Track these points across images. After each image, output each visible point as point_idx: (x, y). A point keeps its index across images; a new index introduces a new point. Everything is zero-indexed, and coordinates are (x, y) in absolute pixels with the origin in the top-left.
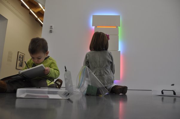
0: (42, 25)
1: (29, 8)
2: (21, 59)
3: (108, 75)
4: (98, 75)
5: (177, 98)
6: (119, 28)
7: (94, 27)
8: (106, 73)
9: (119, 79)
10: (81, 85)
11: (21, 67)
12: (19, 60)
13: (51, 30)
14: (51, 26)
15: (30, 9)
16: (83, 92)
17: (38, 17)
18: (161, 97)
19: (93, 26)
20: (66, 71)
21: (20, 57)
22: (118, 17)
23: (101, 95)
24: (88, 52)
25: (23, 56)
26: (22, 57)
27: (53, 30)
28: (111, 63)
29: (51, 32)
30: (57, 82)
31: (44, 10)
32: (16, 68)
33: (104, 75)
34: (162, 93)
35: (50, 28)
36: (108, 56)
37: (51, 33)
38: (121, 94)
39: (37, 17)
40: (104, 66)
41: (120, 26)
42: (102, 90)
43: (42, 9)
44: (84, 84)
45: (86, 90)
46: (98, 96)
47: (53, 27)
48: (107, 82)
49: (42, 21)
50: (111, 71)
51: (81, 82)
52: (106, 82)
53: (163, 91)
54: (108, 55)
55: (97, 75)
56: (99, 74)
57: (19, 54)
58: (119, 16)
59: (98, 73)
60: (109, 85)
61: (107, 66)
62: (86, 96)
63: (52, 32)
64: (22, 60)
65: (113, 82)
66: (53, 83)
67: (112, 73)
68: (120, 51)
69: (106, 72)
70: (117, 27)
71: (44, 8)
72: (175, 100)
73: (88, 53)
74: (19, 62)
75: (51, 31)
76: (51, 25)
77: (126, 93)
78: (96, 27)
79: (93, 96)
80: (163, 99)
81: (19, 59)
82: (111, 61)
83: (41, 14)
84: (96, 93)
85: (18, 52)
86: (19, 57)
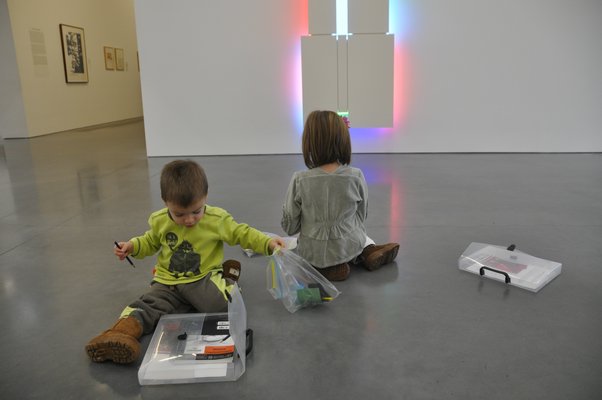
2: (76, 49)
3: (348, 234)
9: (390, 123)
11: (80, 75)
12: (69, 54)
21: (69, 43)
25: (78, 35)
26: (76, 41)
28: (358, 203)
32: (67, 82)
33: (340, 238)
34: (482, 272)
36: (353, 188)
40: (340, 216)
53: (484, 270)
54: (351, 185)
55: (323, 238)
56: (327, 238)
57: (66, 31)
64: (80, 51)
68: (392, 36)
74: (70, 59)
81: (69, 49)
82: (359, 199)
85: (61, 26)
86: (68, 41)
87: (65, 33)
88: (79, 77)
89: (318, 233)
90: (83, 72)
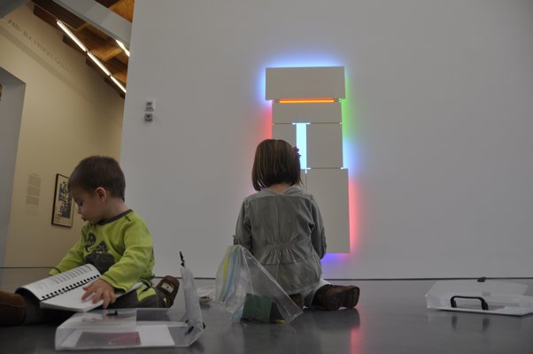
0: (123, 95)
1: (84, 49)
2: (67, 197)
3: (302, 260)
4: (276, 264)
5: (492, 318)
6: (343, 102)
7: (271, 102)
8: (297, 257)
9: (347, 249)
10: (229, 295)
11: (66, 219)
12: (60, 199)
13: (148, 113)
14: (149, 104)
15: (89, 50)
16: (235, 314)
17: (113, 73)
18: (451, 315)
19: (267, 99)
20: (183, 264)
21: (61, 191)
22: (338, 72)
23: (282, 319)
24: (248, 196)
27: (153, 113)
28: (311, 226)
29: (148, 118)
30: (165, 286)
31: (128, 53)
32: (52, 223)
33: (292, 263)
34: (453, 303)
35: (145, 108)
36: (304, 209)
37: (149, 123)
38: (341, 308)
39: (108, 73)
40: (292, 238)
41: (344, 97)
42: (285, 307)
43: (123, 51)
44: (235, 293)
45: (242, 308)
46: (275, 323)
47: (154, 106)
48: (301, 281)
49: (124, 85)
50: (313, 250)
51: (229, 287)
52: (298, 281)
53: (455, 299)
54: (302, 205)
55: (274, 262)
56: (279, 262)
57: (61, 180)
58: (341, 70)
59: (276, 259)
60: (306, 288)
61: (299, 237)
62: (241, 323)
63: (150, 120)
65: (317, 280)
66: (152, 292)
67: (314, 252)
68: (346, 170)
69: (299, 253)
70: (336, 100)
71: (128, 49)
72: (486, 323)
73: (248, 198)
74: (59, 204)
75: (148, 116)
76: (149, 101)
77: (355, 304)
78: (276, 101)
79: (262, 322)
80: (454, 320)
81: (60, 195)
82: (312, 222)
83: (119, 65)
84: (269, 315)
85: (57, 175)
86: (61, 189)
87: (59, 182)
88: (64, 221)
89: (268, 257)
90: (69, 217)
